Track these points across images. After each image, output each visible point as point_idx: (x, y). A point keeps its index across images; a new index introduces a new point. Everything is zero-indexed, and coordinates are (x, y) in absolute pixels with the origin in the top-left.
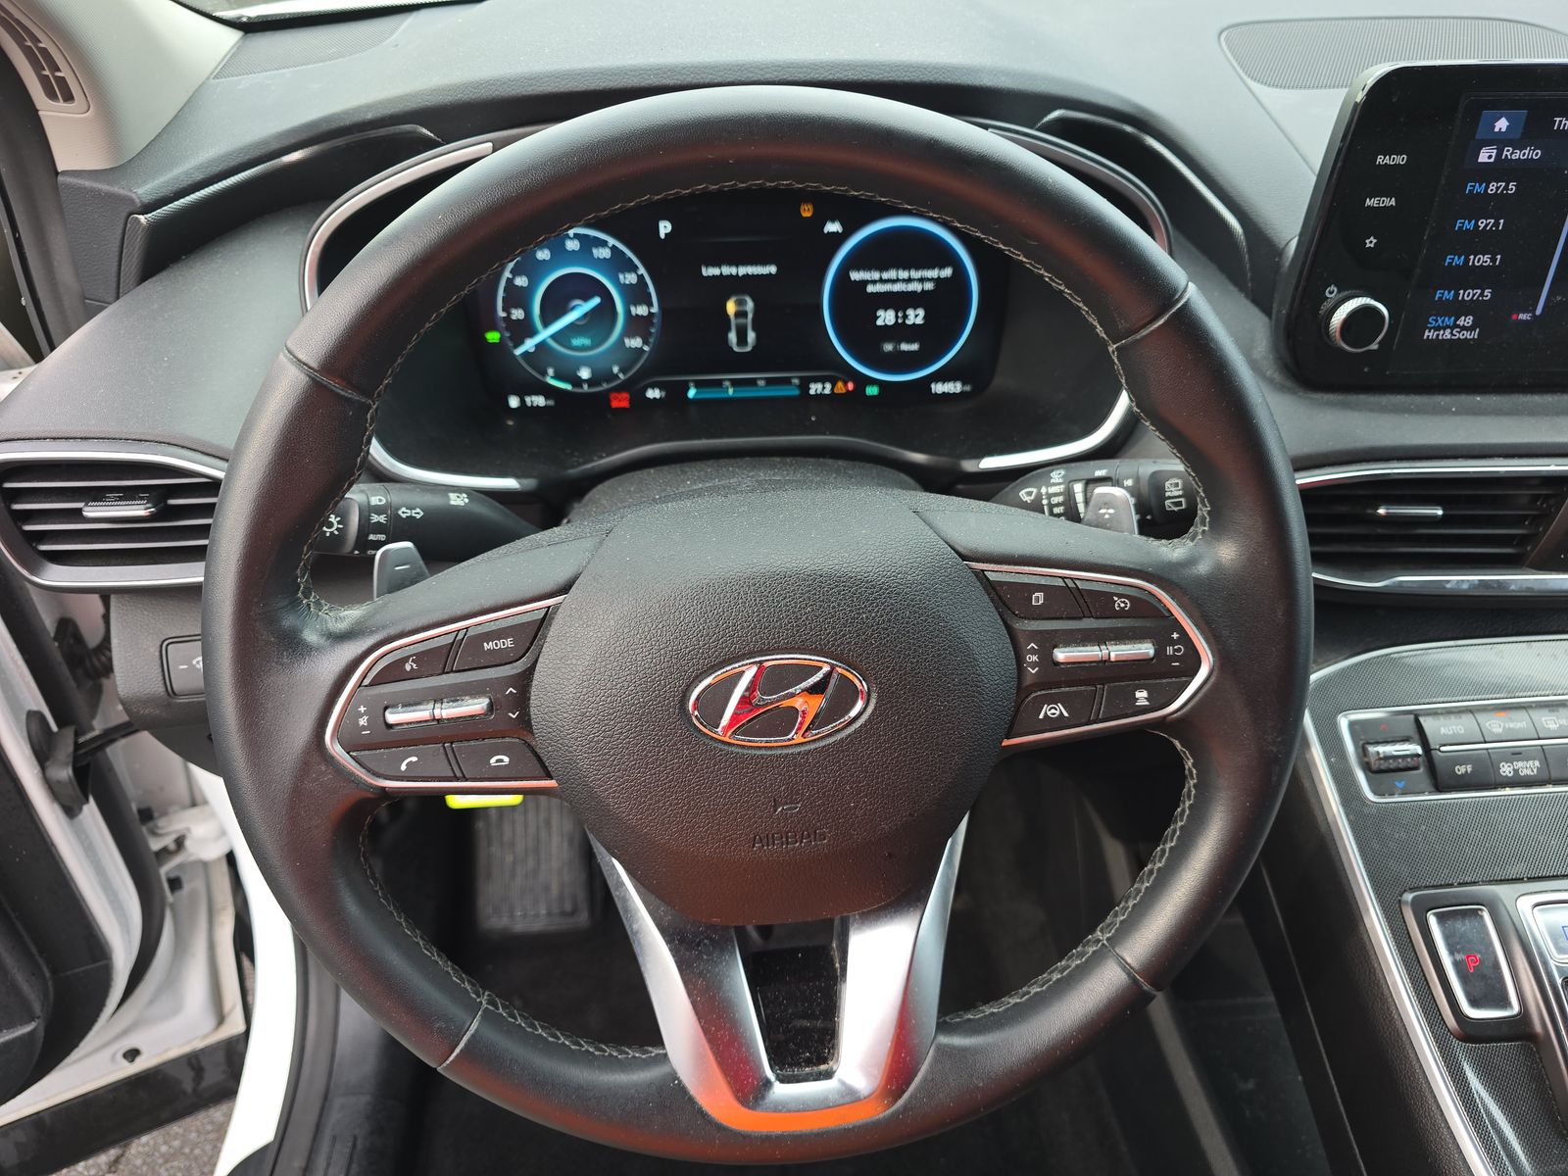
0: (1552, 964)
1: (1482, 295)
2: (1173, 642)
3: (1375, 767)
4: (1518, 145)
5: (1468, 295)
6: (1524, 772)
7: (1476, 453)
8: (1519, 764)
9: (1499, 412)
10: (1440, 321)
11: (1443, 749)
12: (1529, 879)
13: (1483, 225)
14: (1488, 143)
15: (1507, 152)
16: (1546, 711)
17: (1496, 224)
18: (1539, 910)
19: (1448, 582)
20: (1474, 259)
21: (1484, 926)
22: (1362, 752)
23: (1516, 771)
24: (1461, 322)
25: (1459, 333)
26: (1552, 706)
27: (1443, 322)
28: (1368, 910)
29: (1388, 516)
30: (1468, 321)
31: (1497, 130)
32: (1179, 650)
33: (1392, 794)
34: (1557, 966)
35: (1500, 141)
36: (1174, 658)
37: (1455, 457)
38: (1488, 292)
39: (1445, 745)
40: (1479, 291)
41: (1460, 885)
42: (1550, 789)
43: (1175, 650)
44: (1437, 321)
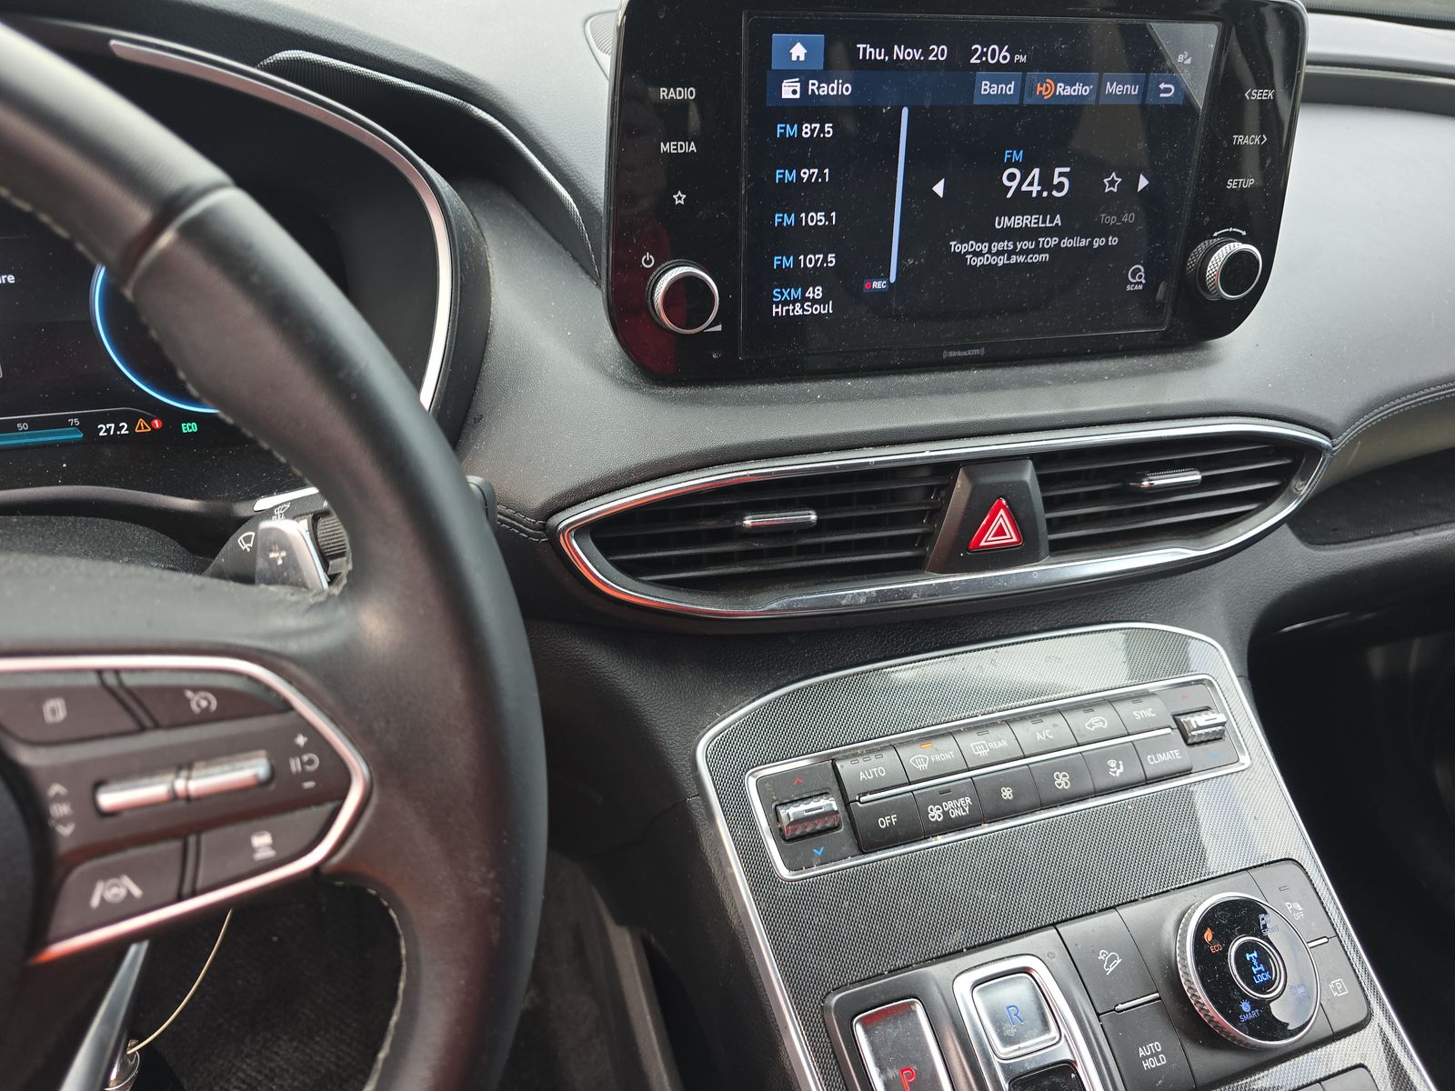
0: (995, 1061)
1: (825, 260)
2: (299, 752)
3: (788, 836)
4: (824, 77)
5: (811, 260)
6: (955, 814)
7: (842, 443)
8: (950, 804)
9: (869, 396)
10: (786, 294)
11: (863, 799)
12: (968, 949)
13: (806, 177)
14: (789, 74)
15: (813, 85)
16: (974, 735)
17: (821, 174)
18: (979, 990)
19: (843, 597)
20: (806, 217)
21: (918, 1024)
22: (775, 817)
23: (946, 814)
24: (810, 294)
25: (812, 307)
26: (982, 727)
27: (789, 294)
28: (787, 1027)
29: (754, 527)
30: (817, 292)
31: (794, 58)
32: (311, 762)
33: (809, 867)
34: (1000, 1064)
35: (803, 74)
36: (305, 776)
37: (820, 451)
38: (831, 257)
39: (865, 794)
40: (821, 256)
41: (892, 972)
42: (986, 828)
43: (303, 764)
44: (782, 294)
